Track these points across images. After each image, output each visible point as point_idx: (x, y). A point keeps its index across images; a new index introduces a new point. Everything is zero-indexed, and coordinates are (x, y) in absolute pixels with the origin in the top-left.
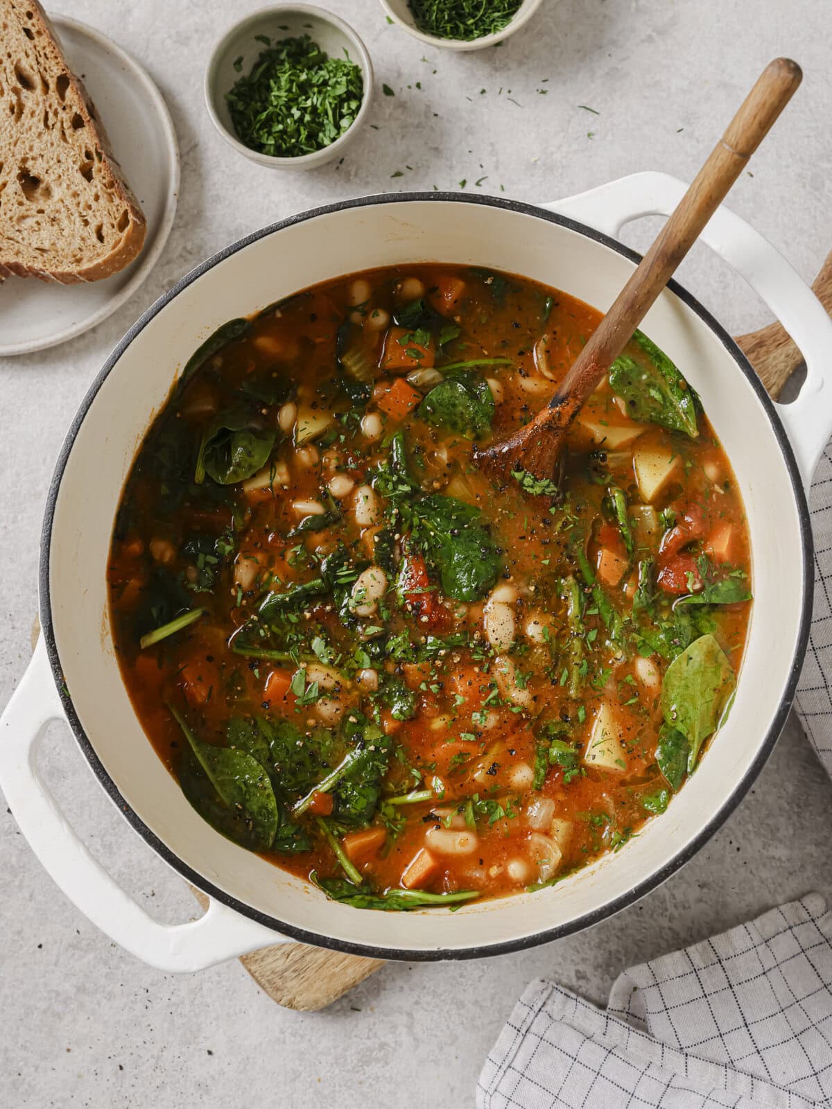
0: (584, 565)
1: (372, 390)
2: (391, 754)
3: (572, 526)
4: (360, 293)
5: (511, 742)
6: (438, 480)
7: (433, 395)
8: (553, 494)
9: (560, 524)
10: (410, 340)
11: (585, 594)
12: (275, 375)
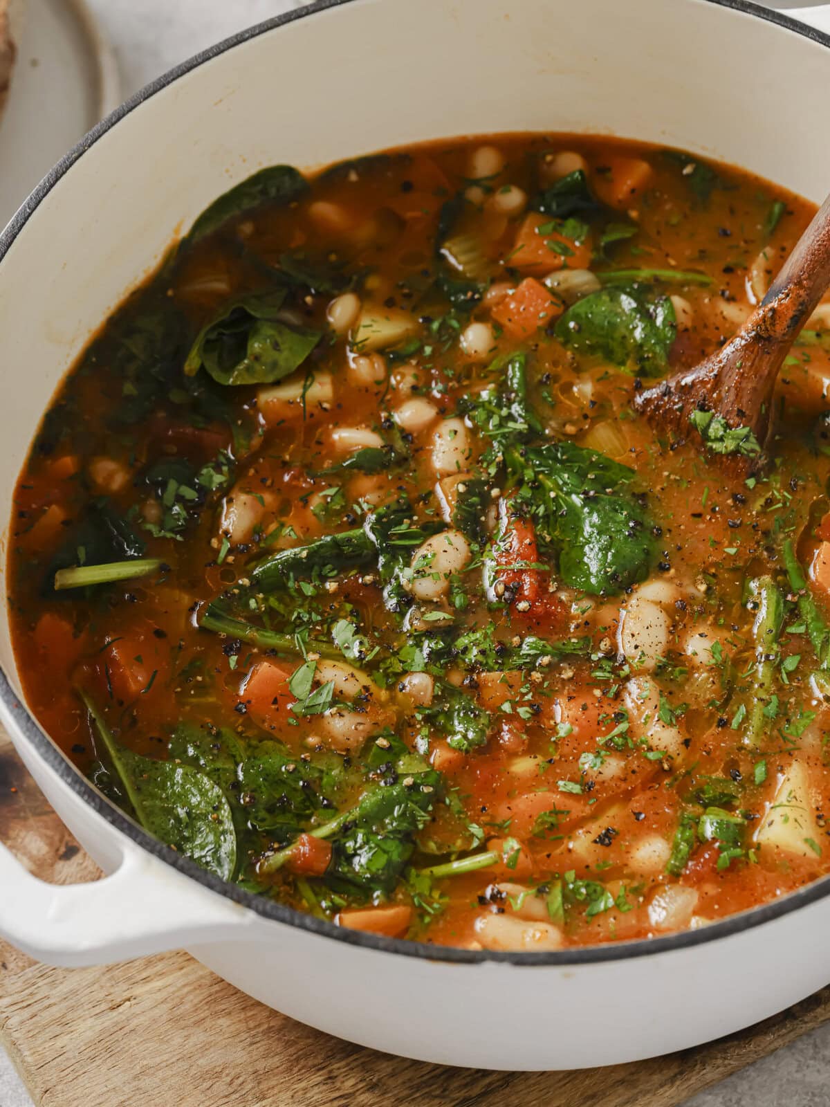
0: (790, 565)
1: (486, 290)
2: (436, 799)
3: (780, 505)
4: (486, 164)
5: (638, 802)
6: (572, 423)
7: (579, 307)
8: (752, 455)
9: (761, 501)
10: (554, 229)
11: (786, 602)
12: (333, 257)
